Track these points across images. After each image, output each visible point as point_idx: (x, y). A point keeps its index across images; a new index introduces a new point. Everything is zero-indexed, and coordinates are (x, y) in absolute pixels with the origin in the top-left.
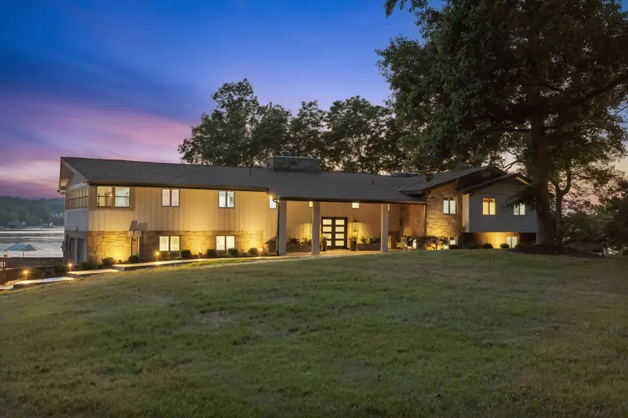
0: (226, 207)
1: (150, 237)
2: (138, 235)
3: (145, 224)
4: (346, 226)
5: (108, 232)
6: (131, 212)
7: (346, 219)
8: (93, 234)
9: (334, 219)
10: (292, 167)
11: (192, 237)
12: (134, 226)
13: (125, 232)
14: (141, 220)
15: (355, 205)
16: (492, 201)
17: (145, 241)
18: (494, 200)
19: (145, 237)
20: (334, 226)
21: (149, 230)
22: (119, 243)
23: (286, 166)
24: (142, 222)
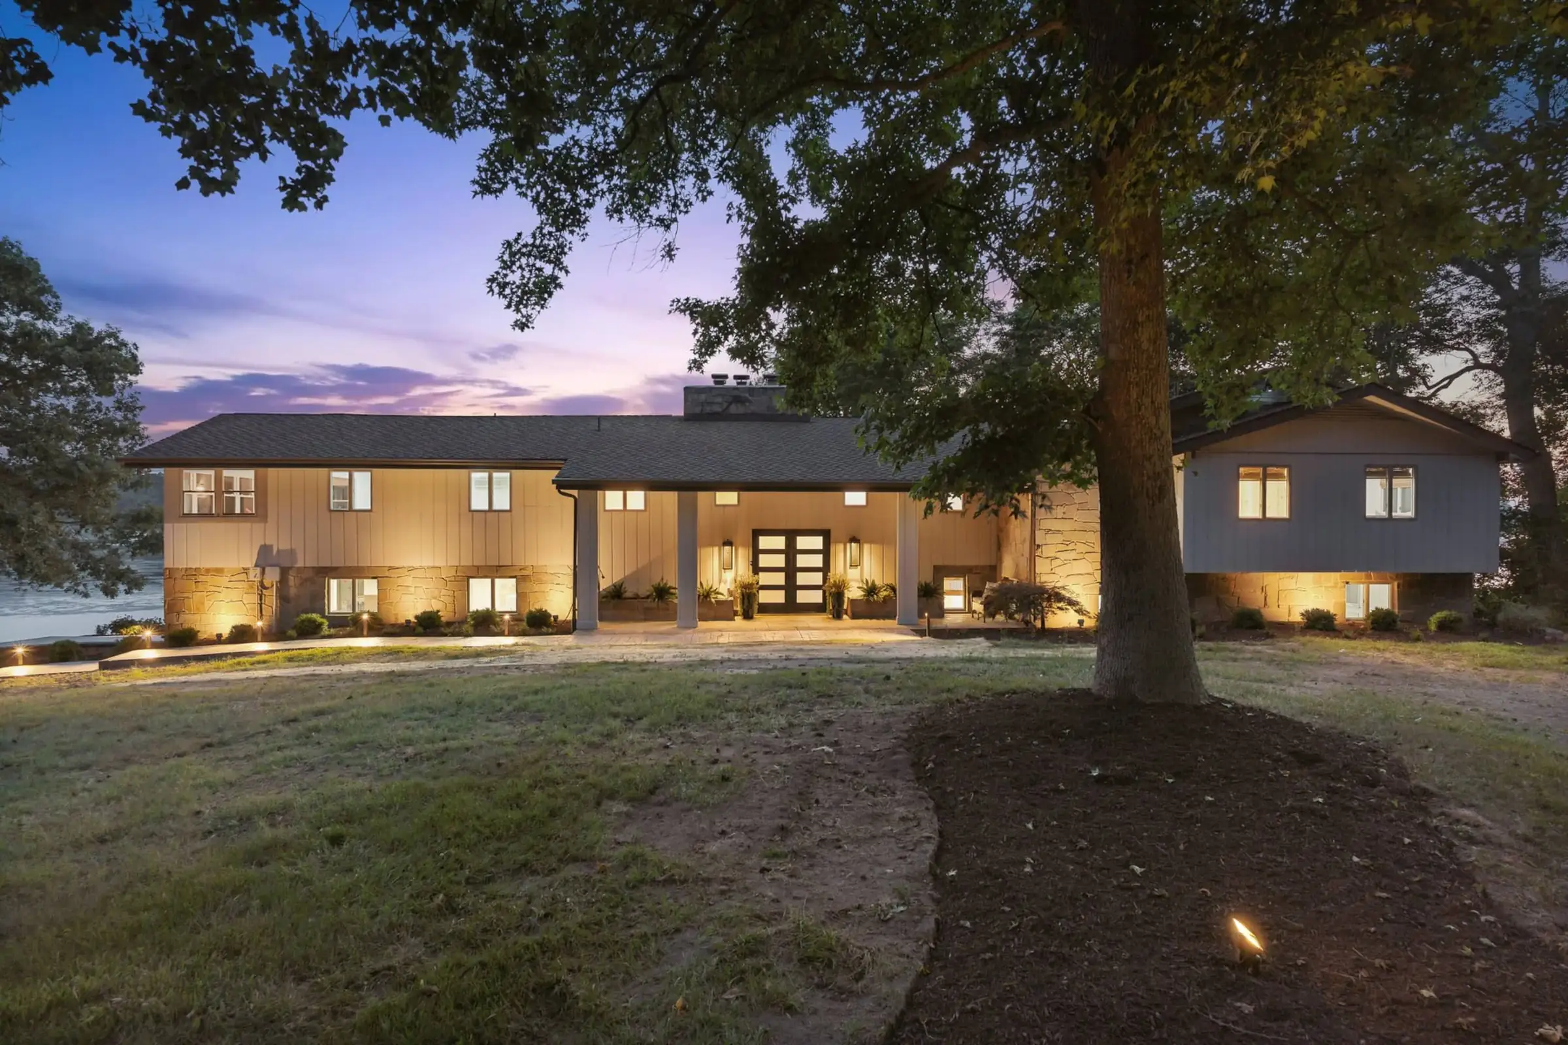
0: (491, 510)
1: (304, 582)
2: (273, 576)
3: (292, 552)
4: (826, 552)
5: (208, 571)
6: (258, 527)
7: (826, 534)
8: (178, 575)
9: (791, 535)
10: (734, 409)
11: (408, 580)
12: (265, 558)
13: (245, 571)
14: (280, 543)
15: (856, 498)
16: (1278, 477)
17: (293, 591)
18: (1285, 471)
19: (292, 581)
20: (791, 552)
21: (300, 564)
22: (234, 594)
23: (717, 409)
24: (285, 545)
